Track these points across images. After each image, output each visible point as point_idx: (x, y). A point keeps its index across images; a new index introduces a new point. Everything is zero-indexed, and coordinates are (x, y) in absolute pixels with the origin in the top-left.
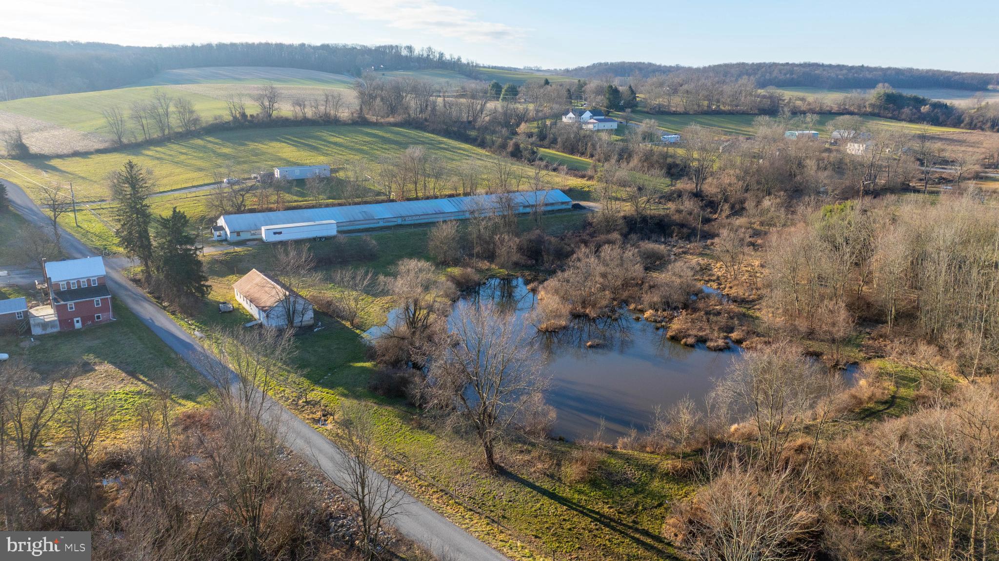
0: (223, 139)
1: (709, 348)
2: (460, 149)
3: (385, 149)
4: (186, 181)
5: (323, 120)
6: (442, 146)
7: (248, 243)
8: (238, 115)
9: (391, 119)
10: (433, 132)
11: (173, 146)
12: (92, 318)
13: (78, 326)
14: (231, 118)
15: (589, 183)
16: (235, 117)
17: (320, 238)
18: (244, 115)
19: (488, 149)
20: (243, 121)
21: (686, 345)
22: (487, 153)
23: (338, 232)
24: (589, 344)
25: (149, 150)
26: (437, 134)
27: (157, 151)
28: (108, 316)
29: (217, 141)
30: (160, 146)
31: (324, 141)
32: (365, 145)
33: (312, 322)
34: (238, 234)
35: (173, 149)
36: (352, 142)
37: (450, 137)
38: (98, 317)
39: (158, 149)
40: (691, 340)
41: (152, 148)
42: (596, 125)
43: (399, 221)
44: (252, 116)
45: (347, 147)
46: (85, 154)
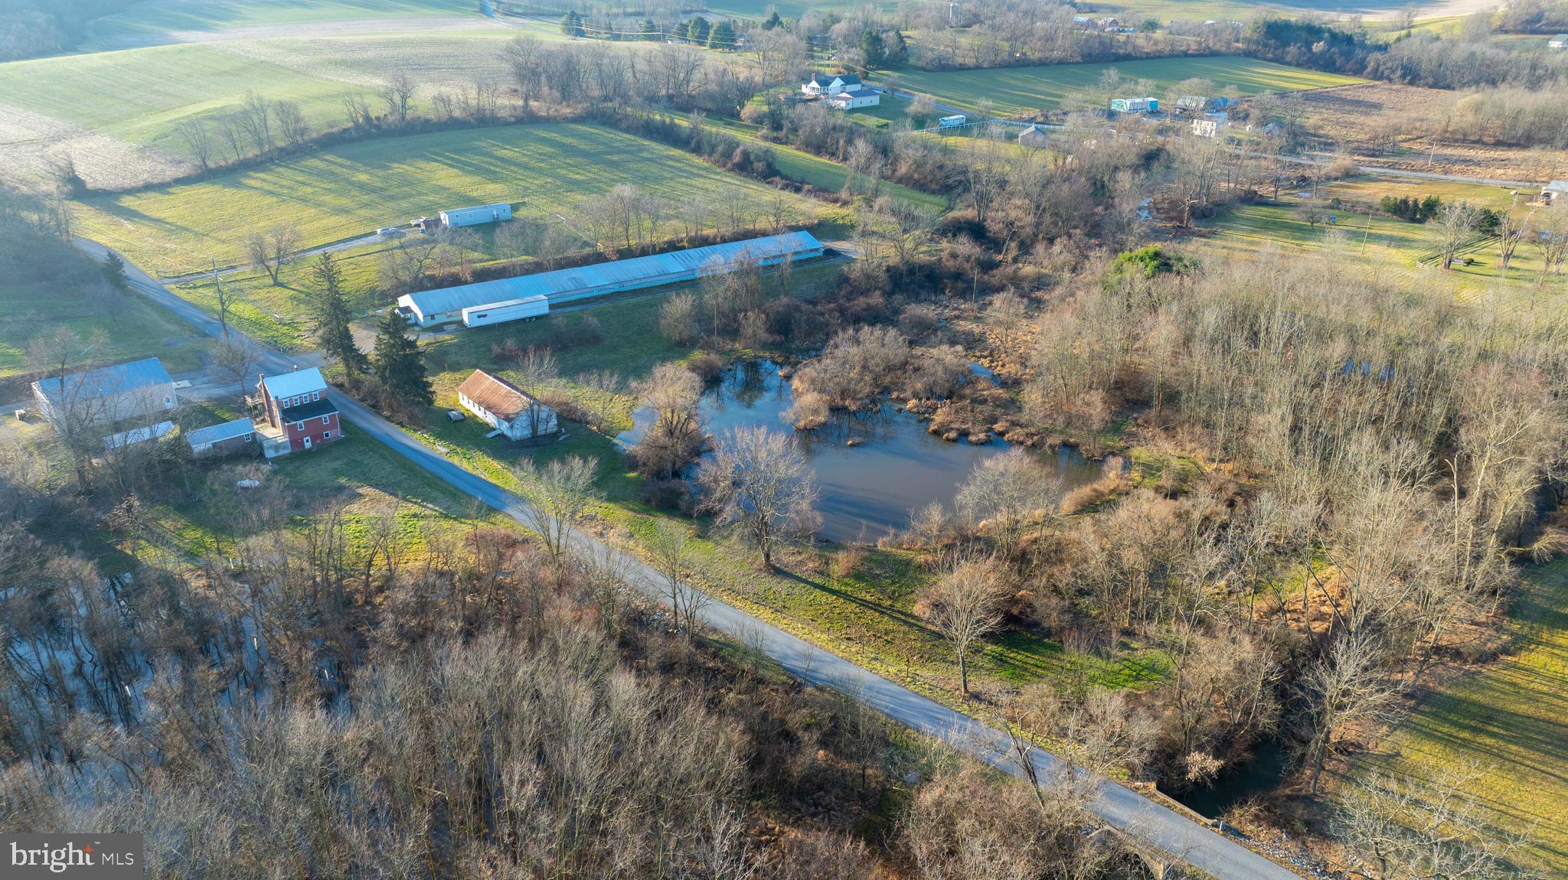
0: (348, 158)
1: (971, 443)
2: (669, 158)
3: (572, 166)
4: (326, 231)
5: (476, 119)
6: (645, 154)
7: (445, 327)
8: (361, 120)
9: (566, 111)
10: (628, 130)
11: (280, 170)
12: (320, 436)
13: (308, 445)
14: (351, 124)
15: (843, 211)
16: (356, 123)
17: (530, 318)
18: (368, 118)
19: (706, 157)
20: (367, 127)
21: (948, 439)
22: (706, 164)
23: (551, 307)
24: (850, 443)
25: (250, 177)
26: (634, 134)
27: (264, 180)
28: (336, 433)
29: (339, 160)
30: (263, 171)
31: (486, 155)
32: (542, 161)
33: (555, 429)
34: (433, 317)
35: (284, 176)
36: (524, 155)
37: (652, 139)
38: (327, 435)
39: (262, 175)
40: (953, 435)
41: (252, 174)
42: (850, 101)
43: (617, 288)
44: (378, 118)
45: (519, 165)
46: (161, 187)
